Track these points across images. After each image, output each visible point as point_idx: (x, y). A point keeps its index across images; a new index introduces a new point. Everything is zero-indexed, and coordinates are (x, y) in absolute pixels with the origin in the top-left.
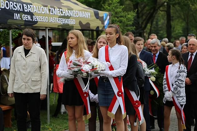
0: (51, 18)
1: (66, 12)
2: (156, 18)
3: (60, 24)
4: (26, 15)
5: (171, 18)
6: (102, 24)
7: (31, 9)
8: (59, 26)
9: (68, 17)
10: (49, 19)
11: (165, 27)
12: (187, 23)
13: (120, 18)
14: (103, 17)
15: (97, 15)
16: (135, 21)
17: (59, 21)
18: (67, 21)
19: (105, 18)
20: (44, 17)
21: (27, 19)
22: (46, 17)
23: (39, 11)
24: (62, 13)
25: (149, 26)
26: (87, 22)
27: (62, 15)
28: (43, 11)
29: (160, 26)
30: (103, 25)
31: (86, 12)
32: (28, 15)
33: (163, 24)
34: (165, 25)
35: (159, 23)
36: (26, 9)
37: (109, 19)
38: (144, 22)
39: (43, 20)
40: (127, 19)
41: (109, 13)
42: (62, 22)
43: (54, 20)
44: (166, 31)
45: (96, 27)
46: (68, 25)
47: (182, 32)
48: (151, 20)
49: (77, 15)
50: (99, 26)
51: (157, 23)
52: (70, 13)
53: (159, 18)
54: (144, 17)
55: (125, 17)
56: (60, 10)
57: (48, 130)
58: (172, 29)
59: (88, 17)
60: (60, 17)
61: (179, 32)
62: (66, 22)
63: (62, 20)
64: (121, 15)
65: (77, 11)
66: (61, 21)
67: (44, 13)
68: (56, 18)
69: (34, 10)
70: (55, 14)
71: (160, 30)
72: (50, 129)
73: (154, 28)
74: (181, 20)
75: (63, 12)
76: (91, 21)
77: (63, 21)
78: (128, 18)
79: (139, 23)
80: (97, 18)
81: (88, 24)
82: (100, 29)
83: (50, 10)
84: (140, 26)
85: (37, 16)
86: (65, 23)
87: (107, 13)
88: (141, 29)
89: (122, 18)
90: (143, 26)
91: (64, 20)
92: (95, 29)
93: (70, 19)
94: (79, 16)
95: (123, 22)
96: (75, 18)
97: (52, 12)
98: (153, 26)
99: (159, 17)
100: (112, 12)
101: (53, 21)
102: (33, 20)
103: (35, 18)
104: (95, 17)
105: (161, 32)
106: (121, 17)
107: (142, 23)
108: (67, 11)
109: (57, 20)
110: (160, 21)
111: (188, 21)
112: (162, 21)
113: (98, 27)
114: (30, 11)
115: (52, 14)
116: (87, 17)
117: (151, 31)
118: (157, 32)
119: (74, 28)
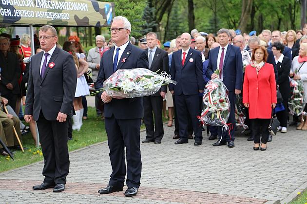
0: (38, 12)
1: (56, 5)
2: (174, 5)
3: (50, 20)
4: (5, 9)
5: (194, 6)
6: (104, 18)
7: (11, 1)
8: (48, 22)
9: (59, 11)
10: (35, 13)
11: (186, 18)
12: (215, 13)
13: (126, 10)
14: (104, 9)
15: (96, 7)
16: (147, 12)
17: (48, 15)
18: (58, 15)
19: (107, 10)
20: (28, 11)
21: (7, 14)
22: (32, 11)
23: (21, 3)
24: (51, 6)
25: (165, 16)
26: (85, 16)
27: (51, 8)
28: (26, 4)
29: (179, 17)
30: (105, 20)
31: (81, 4)
32: (8, 10)
34: (187, 15)
35: (179, 12)
36: (4, 2)
37: (112, 12)
38: (159, 12)
39: (27, 14)
40: (135, 11)
41: (112, 4)
42: (52, 16)
43: (41, 14)
44: (187, 23)
45: (96, 23)
46: (61, 20)
47: (208, 24)
48: (167, 9)
49: (71, 7)
50: (100, 21)
51: (176, 12)
52: (61, 6)
53: (179, 6)
54: (159, 5)
55: (133, 9)
56: (49, 1)
58: (195, 21)
60: (49, 11)
61: (205, 24)
62: (58, 17)
63: (52, 14)
64: (127, 6)
65: (70, 3)
66: (51, 15)
67: (27, 6)
68: (43, 12)
69: (15, 3)
70: (43, 7)
71: (180, 23)
73: (173, 19)
74: (207, 9)
75: (53, 5)
76: (89, 14)
77: (54, 15)
78: (137, 10)
79: (152, 13)
80: (97, 11)
81: (86, 19)
82: (102, 24)
83: (35, 2)
84: (153, 17)
85: (19, 11)
86: (56, 18)
87: (109, 4)
88: (154, 22)
89: (129, 10)
90: (158, 17)
91: (54, 14)
92: (95, 25)
93: (62, 14)
94: (74, 9)
95: (130, 15)
96: (69, 11)
97: (38, 5)
98: (171, 17)
99: (178, 4)
100: (116, 3)
101: (41, 16)
102: (15, 16)
103: (17, 13)
104: (94, 10)
105: (181, 25)
106: (128, 8)
107: (156, 13)
108: (57, 3)
109: (46, 15)
110: (180, 10)
111: (216, 9)
112: (183, 10)
113: (99, 23)
114: (9, 4)
115: (39, 7)
116: (84, 11)
117: (169, 23)
118: (177, 24)
119: (68, 25)
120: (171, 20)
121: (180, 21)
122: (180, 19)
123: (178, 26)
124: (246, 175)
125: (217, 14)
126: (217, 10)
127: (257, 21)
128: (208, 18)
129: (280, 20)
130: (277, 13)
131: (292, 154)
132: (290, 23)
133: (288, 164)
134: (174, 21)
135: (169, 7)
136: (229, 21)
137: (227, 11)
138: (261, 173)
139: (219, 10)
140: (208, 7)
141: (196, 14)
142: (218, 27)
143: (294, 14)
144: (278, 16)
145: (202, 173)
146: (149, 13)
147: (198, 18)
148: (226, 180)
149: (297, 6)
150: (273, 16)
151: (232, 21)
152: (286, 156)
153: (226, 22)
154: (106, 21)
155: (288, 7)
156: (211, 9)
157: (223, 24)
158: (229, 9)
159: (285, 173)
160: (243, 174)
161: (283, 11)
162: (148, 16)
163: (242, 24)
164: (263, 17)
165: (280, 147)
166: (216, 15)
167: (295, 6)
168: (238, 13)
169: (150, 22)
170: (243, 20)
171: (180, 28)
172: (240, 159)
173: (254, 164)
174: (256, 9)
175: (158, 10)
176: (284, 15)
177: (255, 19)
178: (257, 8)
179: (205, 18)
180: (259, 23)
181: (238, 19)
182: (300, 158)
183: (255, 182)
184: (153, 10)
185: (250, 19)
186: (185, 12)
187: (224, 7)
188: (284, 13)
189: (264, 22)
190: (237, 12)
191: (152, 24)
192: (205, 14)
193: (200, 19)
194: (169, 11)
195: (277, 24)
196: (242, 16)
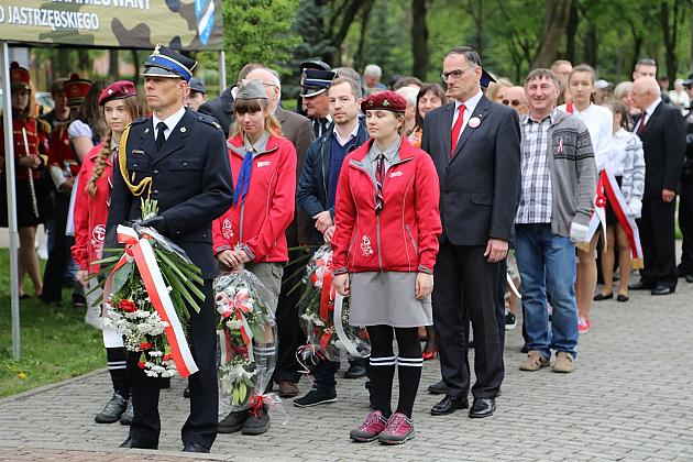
0: (16, 9)
2: (379, 3)
3: (47, 30)
6: (190, 29)
8: (42, 36)
9: (74, 7)
10: (6, 13)
11: (407, 35)
12: (479, 22)
13: (252, 8)
14: (193, 5)
16: (310, 16)
17: (41, 18)
18: (70, 19)
19: (199, 8)
25: (355, 29)
26: (139, 22)
29: (391, 31)
30: (195, 32)
33: (401, 24)
34: (409, 26)
35: (390, 20)
37: (214, 13)
38: (340, 18)
40: (274, 11)
42: (53, 21)
43: (23, 14)
44: (410, 46)
45: (170, 41)
46: (76, 32)
48: (361, 11)
50: (180, 35)
51: (382, 20)
53: (389, 5)
54: (339, 1)
55: (269, 5)
57: (16, 378)
58: (430, 42)
59: (142, 7)
62: (69, 22)
63: (52, 15)
66: (50, 18)
68: (30, 10)
71: (393, 45)
72: (22, 375)
73: (375, 36)
74: (459, 12)
76: (150, 18)
77: (56, 19)
78: (279, 8)
79: (321, 21)
80: (174, 10)
81: (143, 28)
82: (186, 44)
84: (326, 30)
86: (65, 26)
88: (328, 41)
90: (337, 30)
91: (58, 16)
93: (79, 14)
94: (112, 2)
95: (262, 20)
96: (99, 9)
98: (369, 32)
101: (22, 18)
104: (166, 6)
105: (396, 51)
107: (333, 22)
109: (37, 17)
110: (392, 14)
111: (480, 11)
112: (400, 13)
113: (177, 40)
116: (139, 8)
117: (364, 47)
118: (385, 49)
119: (96, 43)
120: (369, 40)
121: (392, 40)
122: (392, 36)
123: (387, 54)
124: (549, 436)
125: (484, 26)
126: (483, 17)
127: (582, 44)
128: (461, 35)
129: (639, 42)
130: (632, 26)
131: (668, 384)
132: (663, 50)
133: (657, 409)
134: (378, 41)
135: (366, 5)
136: (514, 44)
137: (508, 19)
138: (586, 432)
139: (488, 17)
140: (462, 7)
141: (432, 23)
142: (486, 57)
143: (675, 27)
144: (634, 33)
145: (436, 431)
146: (315, 20)
147: (437, 36)
148: (498, 449)
149: (680, 9)
150: (621, 34)
151: (520, 43)
152: (653, 387)
153: (505, 46)
154: (197, 37)
155: (659, 10)
156: (470, 12)
157: (498, 50)
158: (514, 14)
159: (648, 433)
160: (540, 432)
161: (646, 20)
162: (313, 28)
163: (544, 50)
164: (597, 35)
165: (637, 363)
166: (480, 28)
167: (676, 10)
168: (537, 22)
169: (316, 42)
170: (548, 42)
171: (392, 59)
172: (535, 394)
173: (569, 408)
174: (579, 13)
175: (339, 13)
176: (649, 29)
177: (577, 39)
178: (584, 12)
179: (452, 36)
180: (586, 49)
181: (534, 38)
182: (687, 394)
183: (571, 455)
184: (326, 12)
185: (564, 39)
186: (405, 20)
187: (501, 8)
188: (649, 24)
189: (601, 47)
190: (532, 20)
191: (322, 48)
192: (454, 24)
193: (441, 39)
194: (366, 17)
195: (632, 52)
196: (545, 31)
